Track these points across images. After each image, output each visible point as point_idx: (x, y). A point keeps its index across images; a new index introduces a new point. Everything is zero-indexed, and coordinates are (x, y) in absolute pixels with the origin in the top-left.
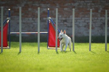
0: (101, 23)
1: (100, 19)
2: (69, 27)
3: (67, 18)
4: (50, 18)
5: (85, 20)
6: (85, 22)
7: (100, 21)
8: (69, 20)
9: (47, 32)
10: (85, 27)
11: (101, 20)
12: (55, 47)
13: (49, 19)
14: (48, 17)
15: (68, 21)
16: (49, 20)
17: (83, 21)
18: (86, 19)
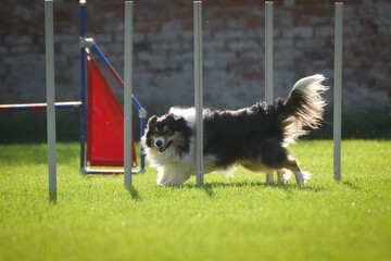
0: (298, 54)
1: (290, 34)
2: (158, 71)
3: (152, 36)
4: (90, 40)
5: (228, 41)
6: (226, 49)
7: (290, 43)
8: (158, 42)
9: (80, 103)
10: (228, 69)
11: (297, 38)
12: (120, 164)
13: (88, 44)
14: (83, 36)
15: (154, 46)
16: (87, 50)
17: (221, 44)
18: (233, 35)
